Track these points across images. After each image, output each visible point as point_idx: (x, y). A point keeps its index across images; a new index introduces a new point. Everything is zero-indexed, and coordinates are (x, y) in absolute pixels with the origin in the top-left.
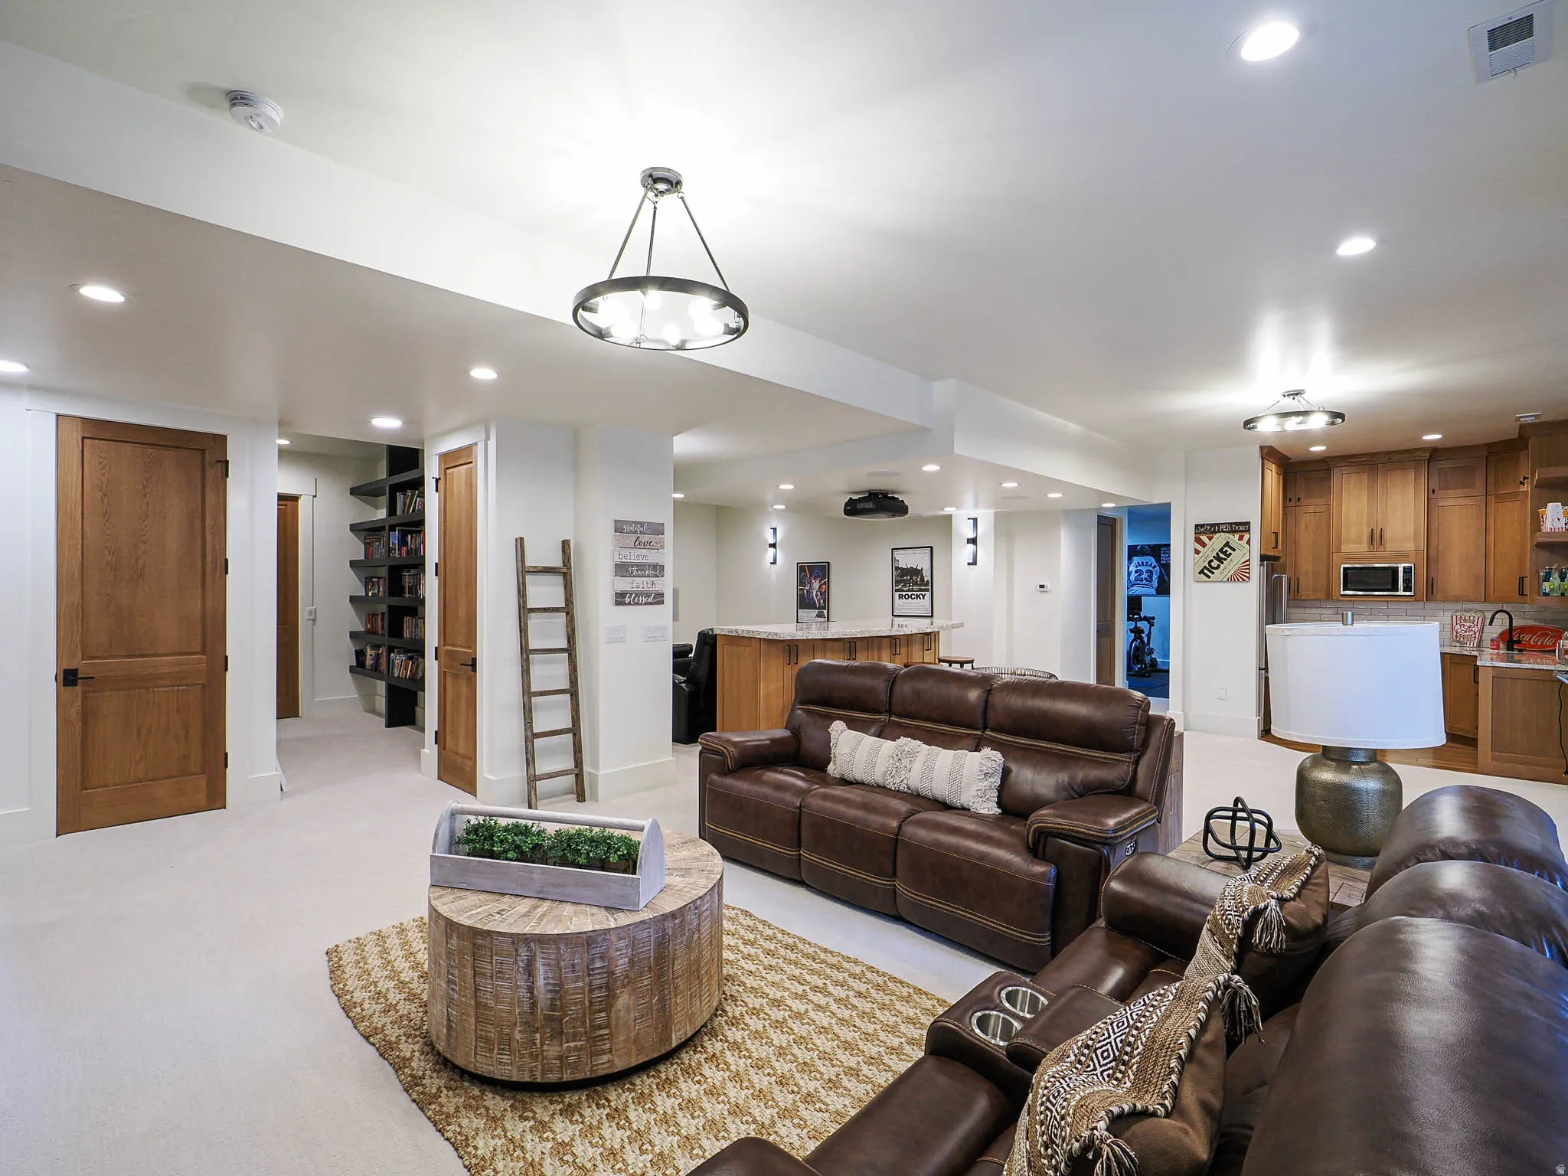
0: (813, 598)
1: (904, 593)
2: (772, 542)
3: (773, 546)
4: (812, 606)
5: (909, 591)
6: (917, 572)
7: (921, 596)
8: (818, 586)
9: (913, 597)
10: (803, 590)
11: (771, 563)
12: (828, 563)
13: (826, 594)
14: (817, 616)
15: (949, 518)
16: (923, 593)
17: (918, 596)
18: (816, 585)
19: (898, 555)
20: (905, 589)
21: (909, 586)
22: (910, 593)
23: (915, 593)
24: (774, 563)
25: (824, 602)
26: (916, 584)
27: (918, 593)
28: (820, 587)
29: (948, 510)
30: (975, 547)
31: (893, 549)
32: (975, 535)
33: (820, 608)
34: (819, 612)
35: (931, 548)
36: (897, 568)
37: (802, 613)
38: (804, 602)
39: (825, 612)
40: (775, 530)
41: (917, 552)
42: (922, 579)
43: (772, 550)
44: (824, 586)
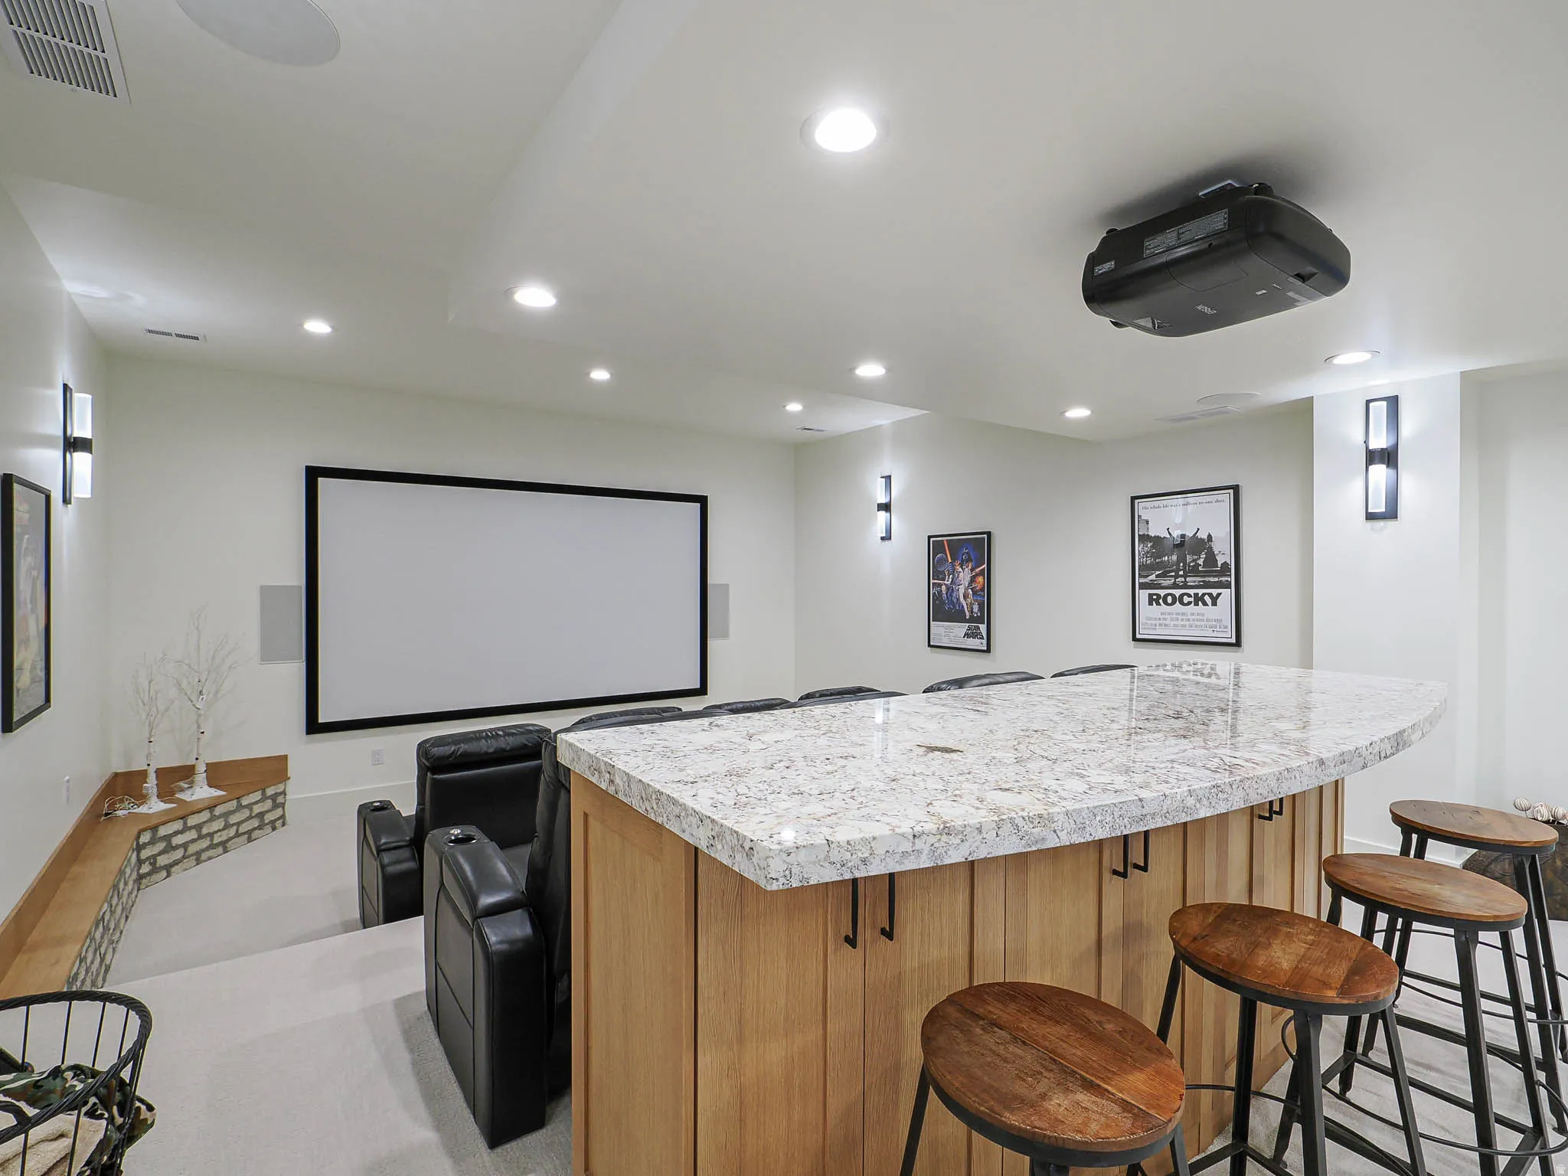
0: (958, 599)
1: (1162, 593)
2: (883, 500)
3: (886, 507)
4: (957, 616)
5: (1175, 586)
6: (1202, 545)
7: (1207, 598)
8: (968, 578)
9: (1186, 599)
10: (940, 585)
11: (883, 539)
12: (989, 534)
13: (984, 595)
14: (967, 635)
15: (1304, 409)
16: (1214, 592)
17: (1198, 600)
18: (964, 575)
19: (1144, 509)
20: (1169, 582)
21: (1177, 576)
22: (1177, 592)
23: (1192, 592)
24: (887, 538)
25: (981, 609)
26: (1194, 571)
27: (1201, 592)
28: (973, 580)
29: (1293, 391)
30: (1392, 472)
31: (1133, 499)
32: (1392, 442)
33: (972, 620)
34: (969, 628)
35: (1236, 489)
36: (1144, 538)
37: (938, 628)
38: (942, 609)
39: (983, 628)
40: (888, 478)
41: (1191, 500)
42: (1211, 558)
43: (882, 515)
44: (980, 579)
